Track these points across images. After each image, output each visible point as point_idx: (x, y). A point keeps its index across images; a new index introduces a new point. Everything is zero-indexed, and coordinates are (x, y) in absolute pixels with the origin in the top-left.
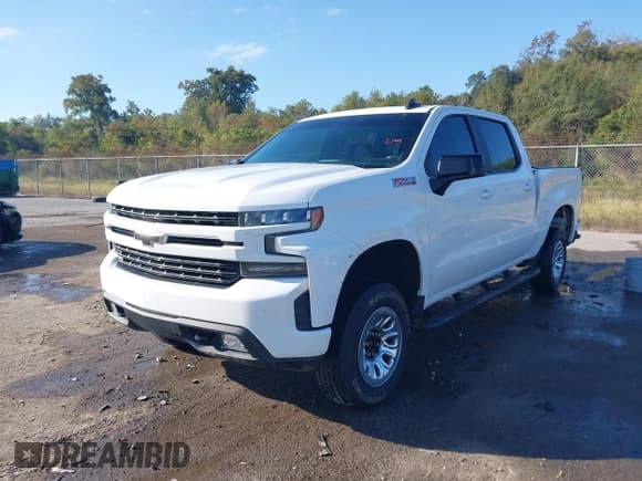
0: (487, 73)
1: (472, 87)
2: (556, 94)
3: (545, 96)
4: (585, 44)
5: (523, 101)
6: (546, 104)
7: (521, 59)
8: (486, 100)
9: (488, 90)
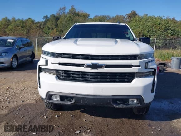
0: (49, 16)
1: (45, 20)
2: (69, 24)
3: (66, 24)
4: (74, 11)
5: (61, 25)
6: (67, 26)
7: (57, 13)
8: (50, 24)
9: (50, 21)
